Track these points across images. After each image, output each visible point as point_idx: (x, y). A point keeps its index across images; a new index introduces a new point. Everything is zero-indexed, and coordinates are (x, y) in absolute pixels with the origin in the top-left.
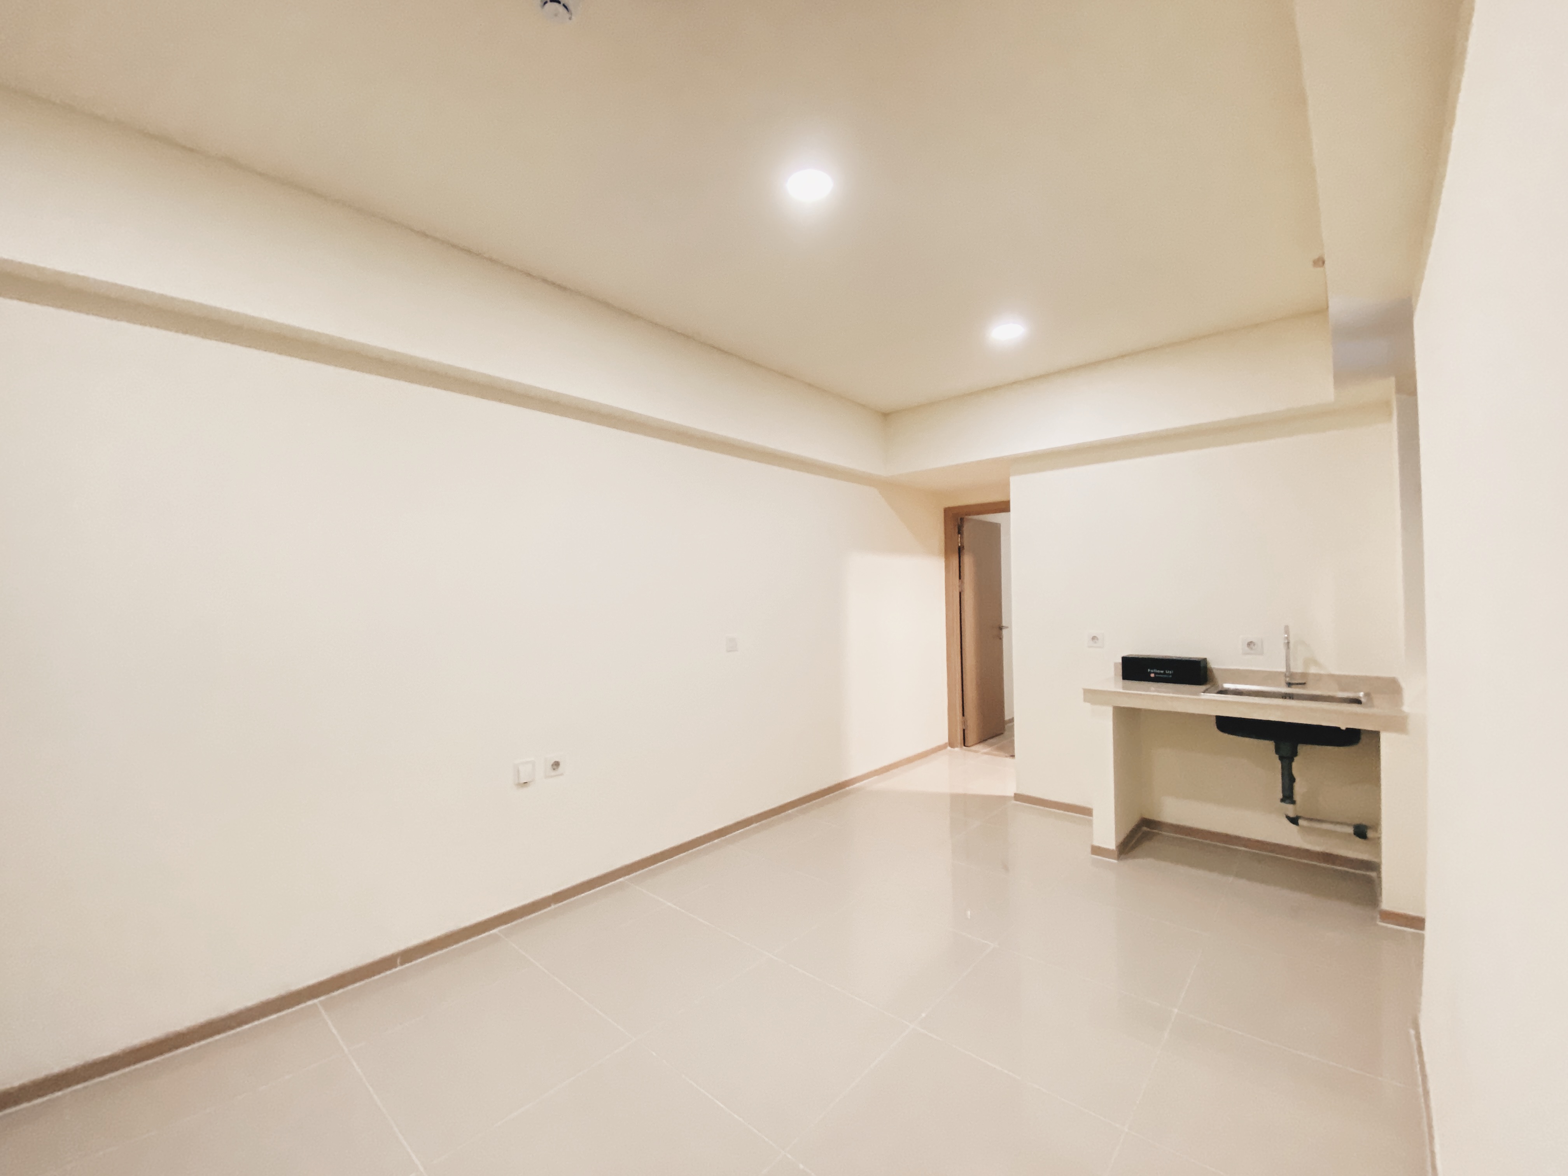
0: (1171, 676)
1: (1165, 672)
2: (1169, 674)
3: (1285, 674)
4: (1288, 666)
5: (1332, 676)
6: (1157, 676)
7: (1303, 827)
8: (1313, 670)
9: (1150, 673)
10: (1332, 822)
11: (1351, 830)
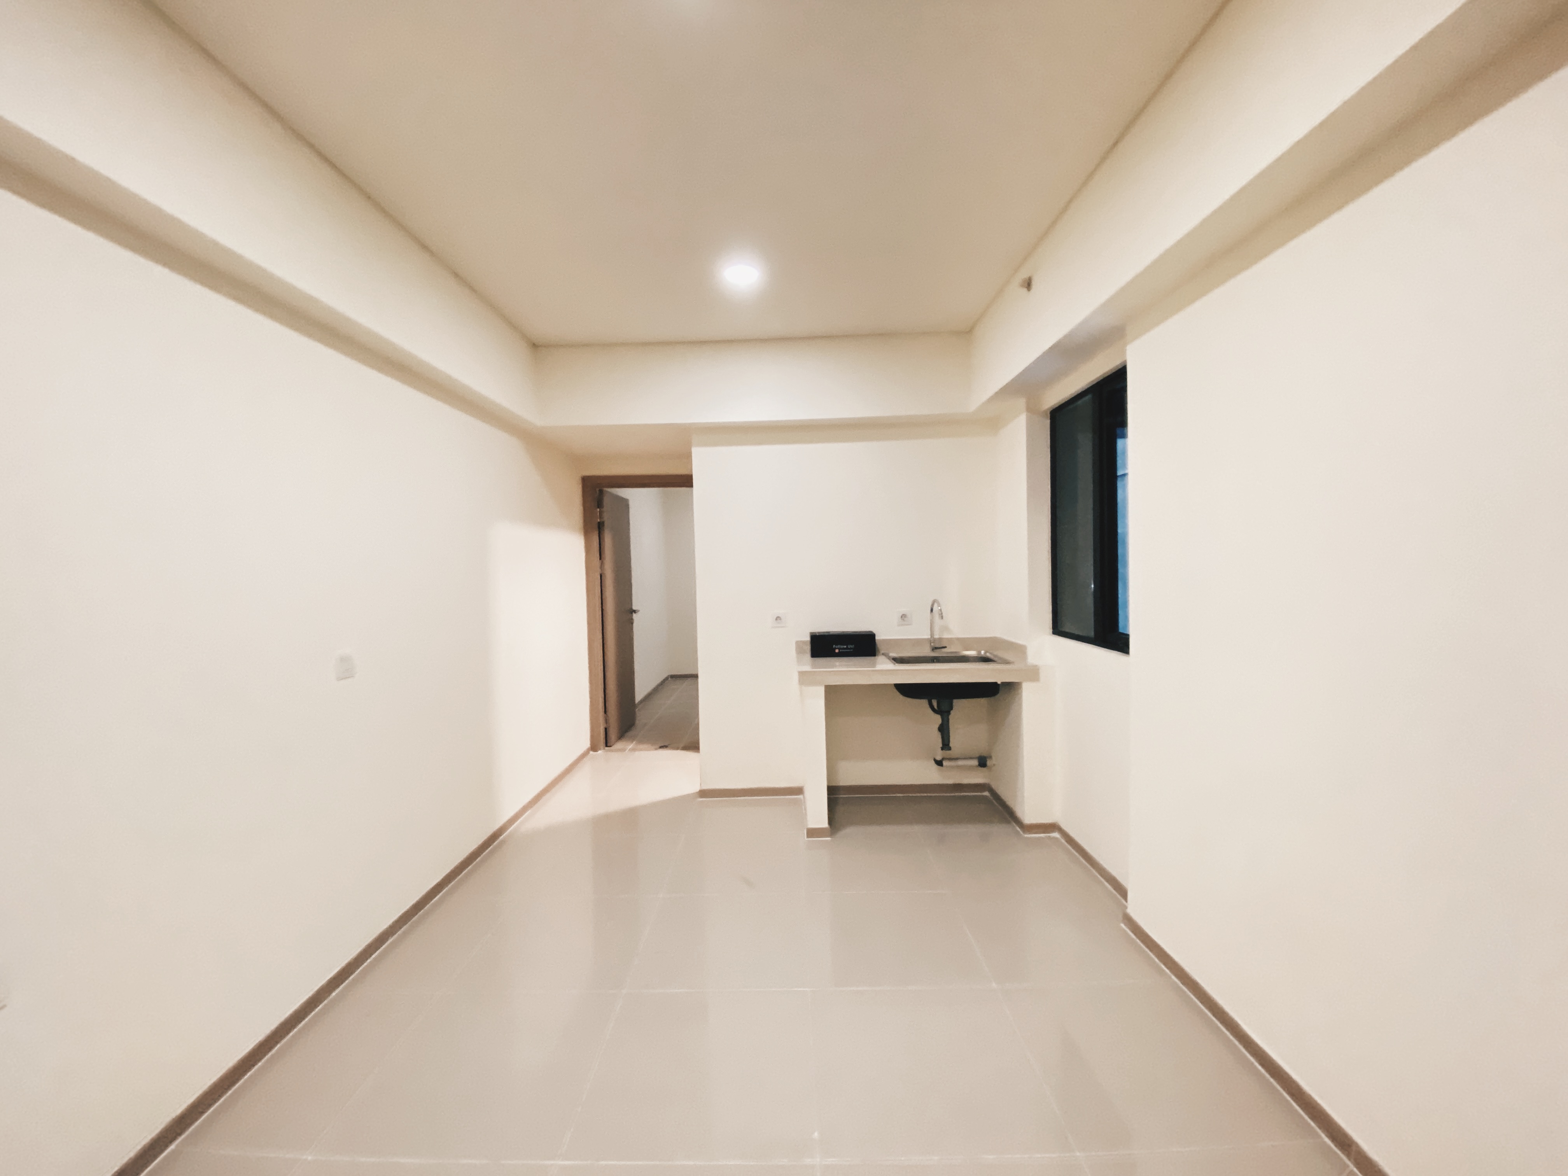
0: (852, 650)
1: (847, 647)
2: (851, 648)
3: (930, 641)
4: (932, 634)
5: (958, 639)
6: (841, 651)
7: (947, 767)
8: (946, 636)
9: (836, 648)
10: (965, 759)
11: (975, 762)
